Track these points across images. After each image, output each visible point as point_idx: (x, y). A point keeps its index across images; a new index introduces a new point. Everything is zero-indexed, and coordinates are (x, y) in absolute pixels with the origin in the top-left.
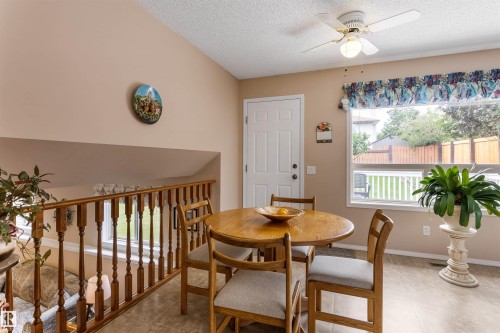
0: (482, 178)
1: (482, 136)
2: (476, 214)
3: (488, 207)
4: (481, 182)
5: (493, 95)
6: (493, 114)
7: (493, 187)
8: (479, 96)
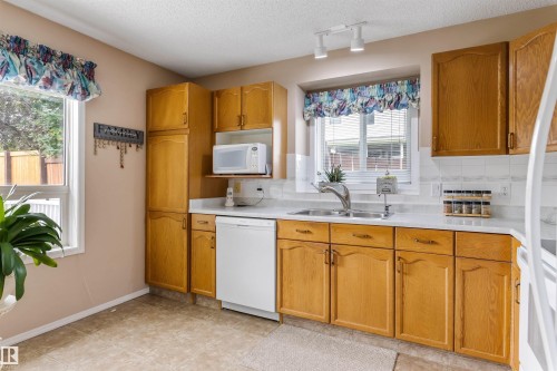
0: (25, 208)
1: (21, 149)
2: (17, 274)
3: (35, 255)
4: (24, 216)
5: (41, 82)
6: (34, 123)
7: (42, 223)
8: (22, 78)
